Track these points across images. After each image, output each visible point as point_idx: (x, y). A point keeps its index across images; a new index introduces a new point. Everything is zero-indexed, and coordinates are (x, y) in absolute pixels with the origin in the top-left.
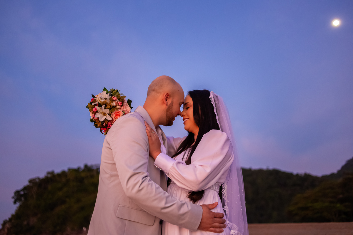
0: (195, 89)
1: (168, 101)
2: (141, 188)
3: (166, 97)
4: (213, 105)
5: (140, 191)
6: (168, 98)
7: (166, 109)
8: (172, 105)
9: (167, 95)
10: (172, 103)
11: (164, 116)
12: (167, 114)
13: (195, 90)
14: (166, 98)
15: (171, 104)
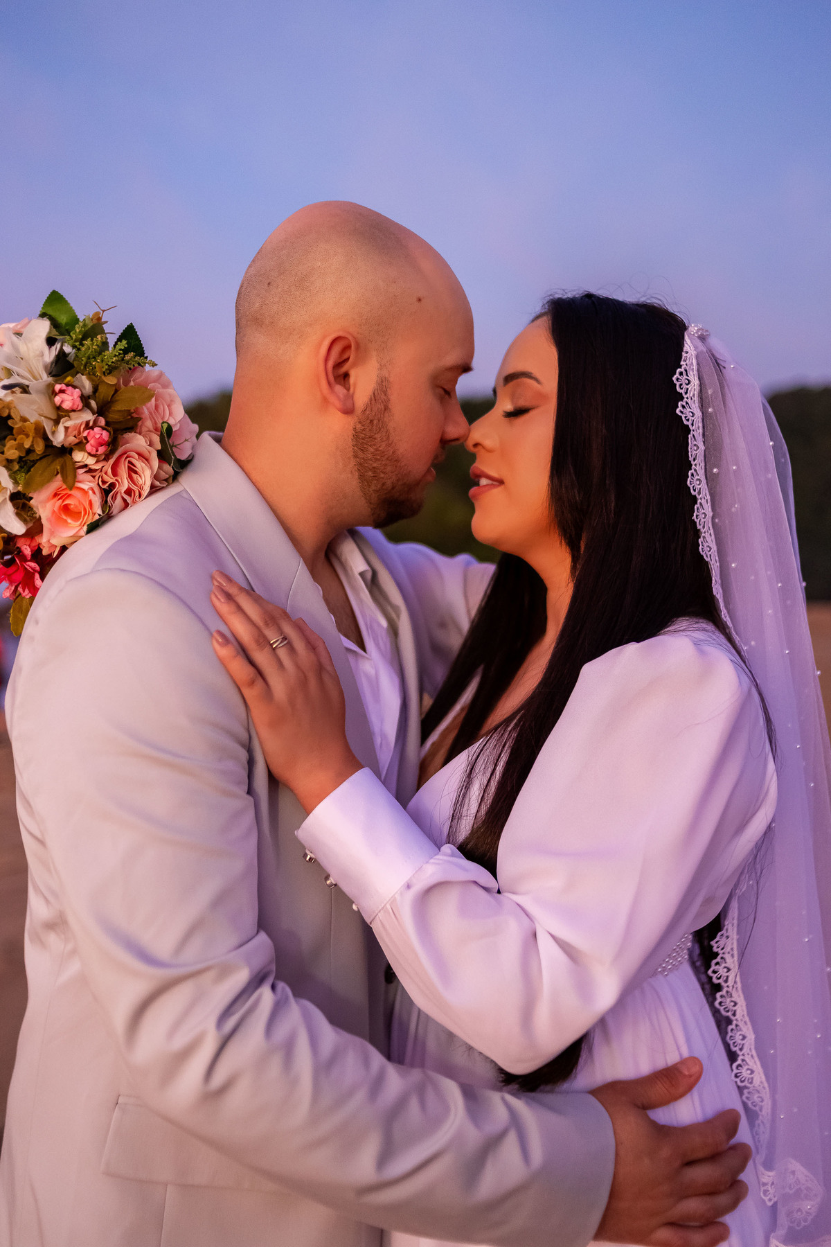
0: (594, 291)
1: (352, 380)
2: (219, 1078)
3: (331, 364)
4: (687, 430)
5: (213, 1096)
6: (354, 365)
7: (351, 433)
8: (386, 408)
9: (337, 349)
10: (381, 396)
11: (349, 482)
12: (362, 468)
13: (589, 296)
14: (338, 365)
15: (374, 398)
